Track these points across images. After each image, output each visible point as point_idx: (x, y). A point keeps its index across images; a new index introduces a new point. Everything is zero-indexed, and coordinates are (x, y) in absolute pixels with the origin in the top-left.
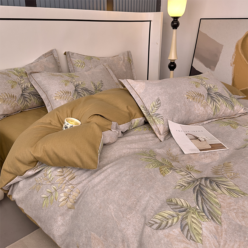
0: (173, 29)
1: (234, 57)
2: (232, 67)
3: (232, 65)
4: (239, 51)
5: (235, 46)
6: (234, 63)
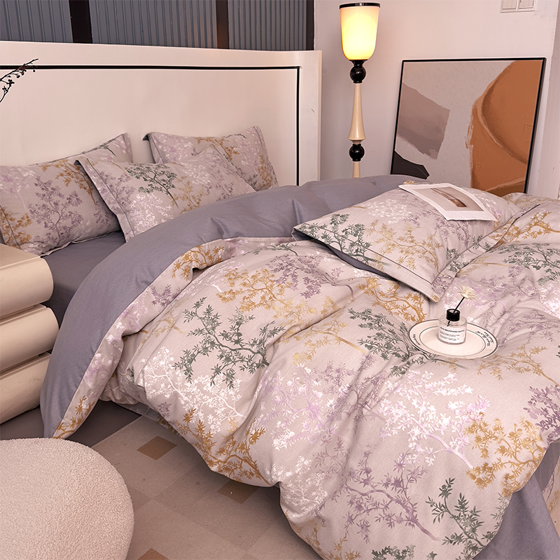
0: (355, 82)
1: (471, 131)
2: (468, 150)
3: (468, 146)
4: (478, 119)
5: (471, 110)
6: (472, 142)
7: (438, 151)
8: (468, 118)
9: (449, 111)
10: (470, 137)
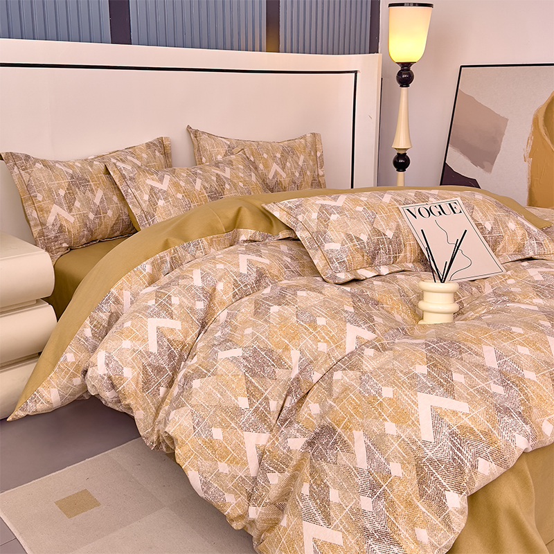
0: (401, 86)
1: (531, 142)
2: (526, 163)
3: (527, 160)
4: (539, 130)
5: (531, 121)
6: (532, 154)
7: (493, 164)
8: (528, 128)
9: (507, 120)
10: (529, 150)
